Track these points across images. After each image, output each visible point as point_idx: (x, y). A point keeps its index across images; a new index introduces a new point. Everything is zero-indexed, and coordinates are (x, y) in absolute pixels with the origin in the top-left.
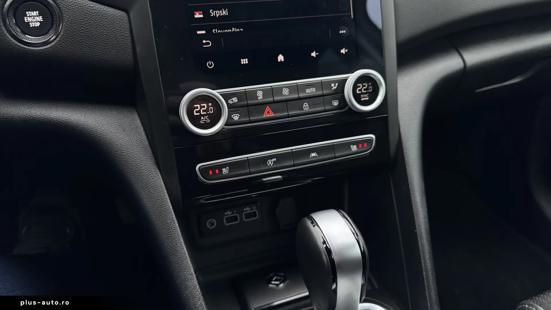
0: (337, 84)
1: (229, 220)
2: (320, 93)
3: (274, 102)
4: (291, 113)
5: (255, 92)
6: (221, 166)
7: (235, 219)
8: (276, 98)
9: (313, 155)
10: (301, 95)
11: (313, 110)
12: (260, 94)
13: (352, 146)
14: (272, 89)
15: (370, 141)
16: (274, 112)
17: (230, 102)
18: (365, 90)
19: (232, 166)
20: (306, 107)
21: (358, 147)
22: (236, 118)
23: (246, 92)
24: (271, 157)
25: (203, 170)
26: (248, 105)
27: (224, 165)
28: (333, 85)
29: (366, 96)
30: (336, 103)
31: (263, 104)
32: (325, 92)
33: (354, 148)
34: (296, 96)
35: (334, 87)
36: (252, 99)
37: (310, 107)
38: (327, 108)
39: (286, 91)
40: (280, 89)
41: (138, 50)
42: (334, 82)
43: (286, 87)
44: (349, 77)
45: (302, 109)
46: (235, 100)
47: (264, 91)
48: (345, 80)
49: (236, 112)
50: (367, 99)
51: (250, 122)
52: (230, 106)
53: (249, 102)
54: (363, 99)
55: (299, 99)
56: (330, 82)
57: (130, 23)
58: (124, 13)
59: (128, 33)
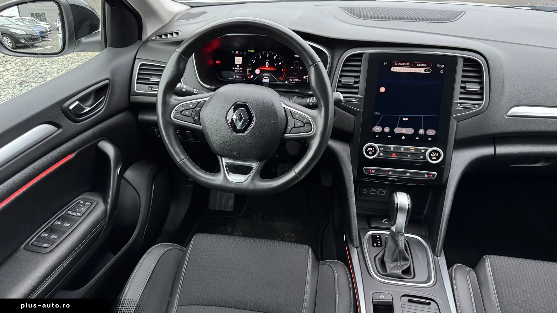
0: (424, 151)
1: (372, 192)
2: (416, 152)
3: (397, 152)
4: (403, 157)
5: (390, 147)
6: (372, 170)
7: (375, 192)
8: (398, 151)
9: (408, 174)
10: (408, 152)
11: (411, 158)
12: (392, 149)
13: (425, 175)
14: (397, 148)
15: (434, 175)
16: (396, 156)
17: (381, 149)
18: (435, 155)
19: (376, 170)
20: (409, 156)
21: (428, 176)
22: (381, 154)
23: (387, 147)
24: (391, 171)
25: (366, 170)
26: (387, 151)
27: (373, 170)
28: (422, 150)
29: (435, 157)
30: (422, 157)
31: (393, 152)
32: (418, 152)
33: (426, 176)
34: (406, 152)
35: (423, 151)
36: (389, 150)
37: (411, 157)
38: (417, 158)
39: (402, 149)
40: (400, 148)
41: (355, 128)
42: (423, 149)
43: (403, 148)
44: (429, 149)
45: (407, 157)
46: (383, 149)
47: (394, 148)
48: (427, 150)
49: (382, 153)
50: (435, 159)
51: (386, 157)
52: (380, 150)
53: (388, 150)
54: (433, 158)
55: (407, 153)
56: (421, 149)
57: (355, 120)
58: (354, 116)
59: (354, 123)
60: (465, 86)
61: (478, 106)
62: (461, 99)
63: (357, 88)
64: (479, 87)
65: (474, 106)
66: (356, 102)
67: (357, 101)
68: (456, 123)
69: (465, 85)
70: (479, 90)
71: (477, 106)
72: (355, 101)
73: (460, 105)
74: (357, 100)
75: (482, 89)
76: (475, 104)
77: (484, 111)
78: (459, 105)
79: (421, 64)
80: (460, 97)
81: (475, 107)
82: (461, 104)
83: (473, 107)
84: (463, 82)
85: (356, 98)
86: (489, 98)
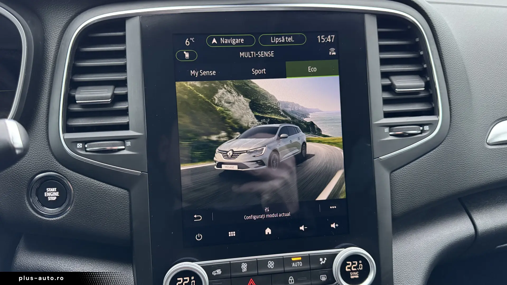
0: (326, 259)
2: (307, 267)
3: (259, 275)
5: (240, 264)
8: (261, 271)
10: (287, 268)
11: (298, 284)
12: (244, 267)
14: (257, 262)
17: (214, 273)
18: (355, 267)
20: (291, 281)
23: (230, 264)
26: (231, 278)
28: (321, 259)
29: (356, 273)
30: (323, 278)
32: (313, 266)
34: (281, 269)
35: (323, 261)
36: (236, 271)
37: (296, 282)
38: (314, 282)
39: (271, 265)
40: (266, 262)
42: (324, 256)
43: (271, 260)
45: (287, 283)
46: (219, 271)
47: (249, 263)
48: (335, 255)
49: (218, 283)
50: (357, 277)
52: (211, 279)
53: (233, 274)
54: (351, 277)
55: (285, 272)
56: (318, 256)
57: (130, 200)
58: (126, 191)
59: (128, 209)
60: (390, 82)
61: (429, 128)
62: (387, 115)
63: (125, 113)
64: (423, 83)
65: (421, 128)
66: (125, 152)
67: (130, 149)
68: (386, 175)
69: (391, 80)
70: (423, 89)
71: (426, 128)
72: (124, 147)
73: (390, 131)
74: (128, 143)
75: (430, 85)
76: (422, 125)
77: (445, 139)
78: (387, 130)
79: (280, 36)
80: (384, 112)
81: (422, 131)
82: (391, 126)
83: (419, 132)
84: (385, 75)
85: (123, 140)
86: (449, 107)
